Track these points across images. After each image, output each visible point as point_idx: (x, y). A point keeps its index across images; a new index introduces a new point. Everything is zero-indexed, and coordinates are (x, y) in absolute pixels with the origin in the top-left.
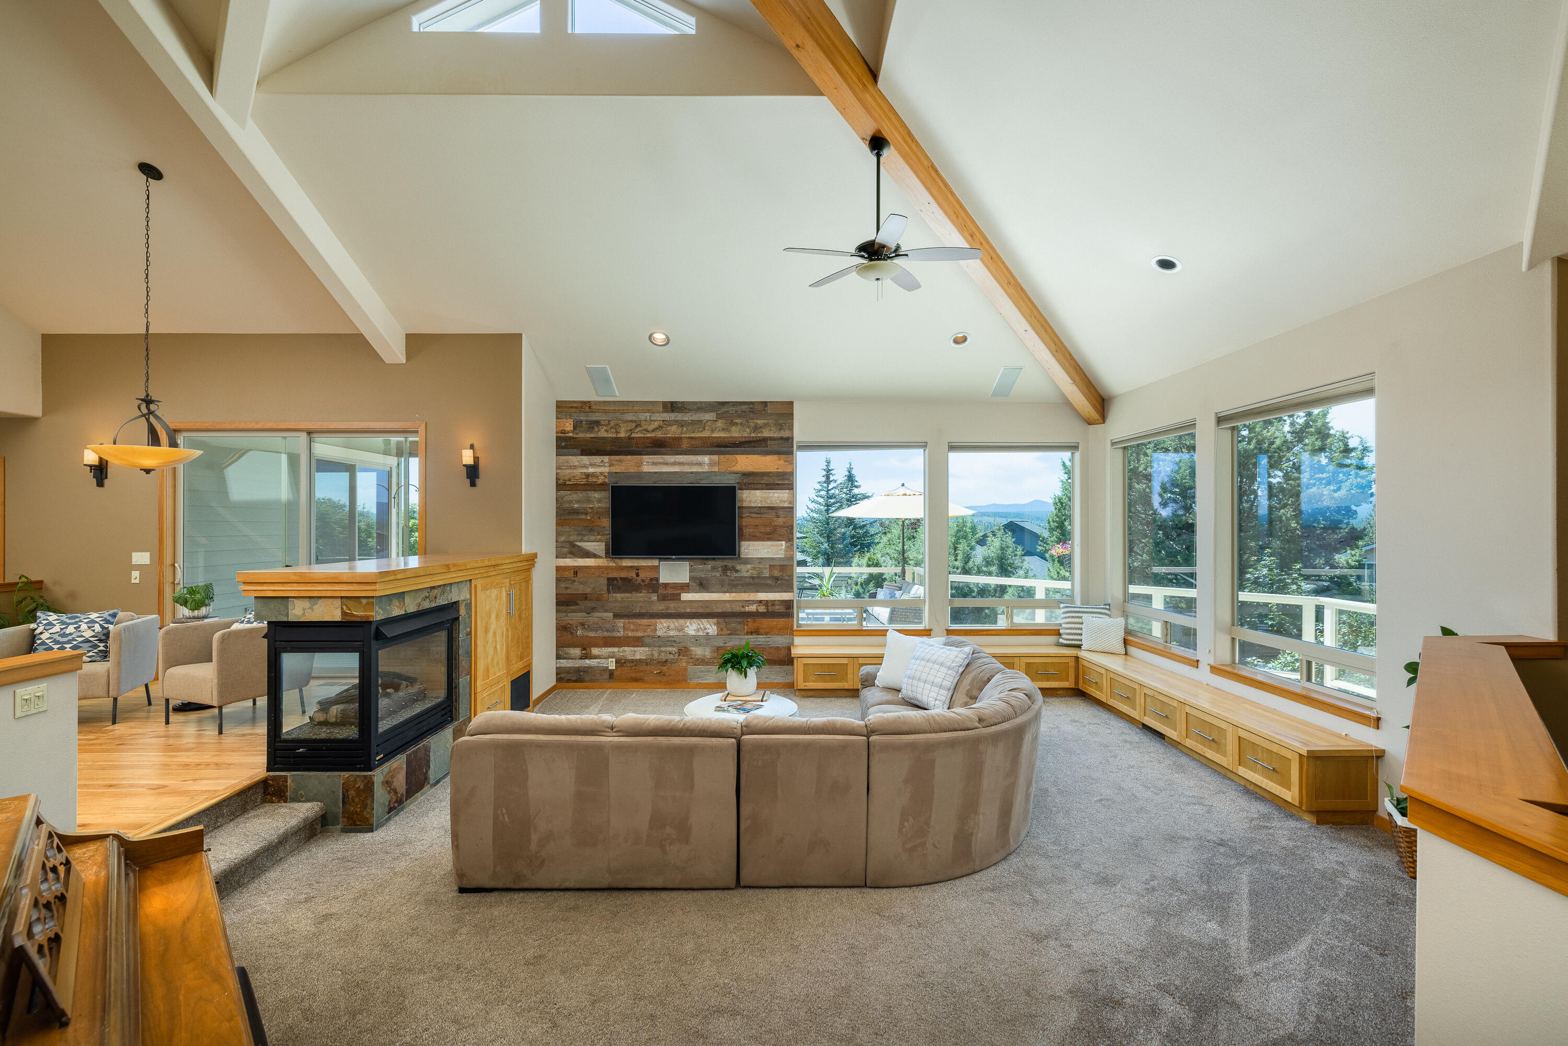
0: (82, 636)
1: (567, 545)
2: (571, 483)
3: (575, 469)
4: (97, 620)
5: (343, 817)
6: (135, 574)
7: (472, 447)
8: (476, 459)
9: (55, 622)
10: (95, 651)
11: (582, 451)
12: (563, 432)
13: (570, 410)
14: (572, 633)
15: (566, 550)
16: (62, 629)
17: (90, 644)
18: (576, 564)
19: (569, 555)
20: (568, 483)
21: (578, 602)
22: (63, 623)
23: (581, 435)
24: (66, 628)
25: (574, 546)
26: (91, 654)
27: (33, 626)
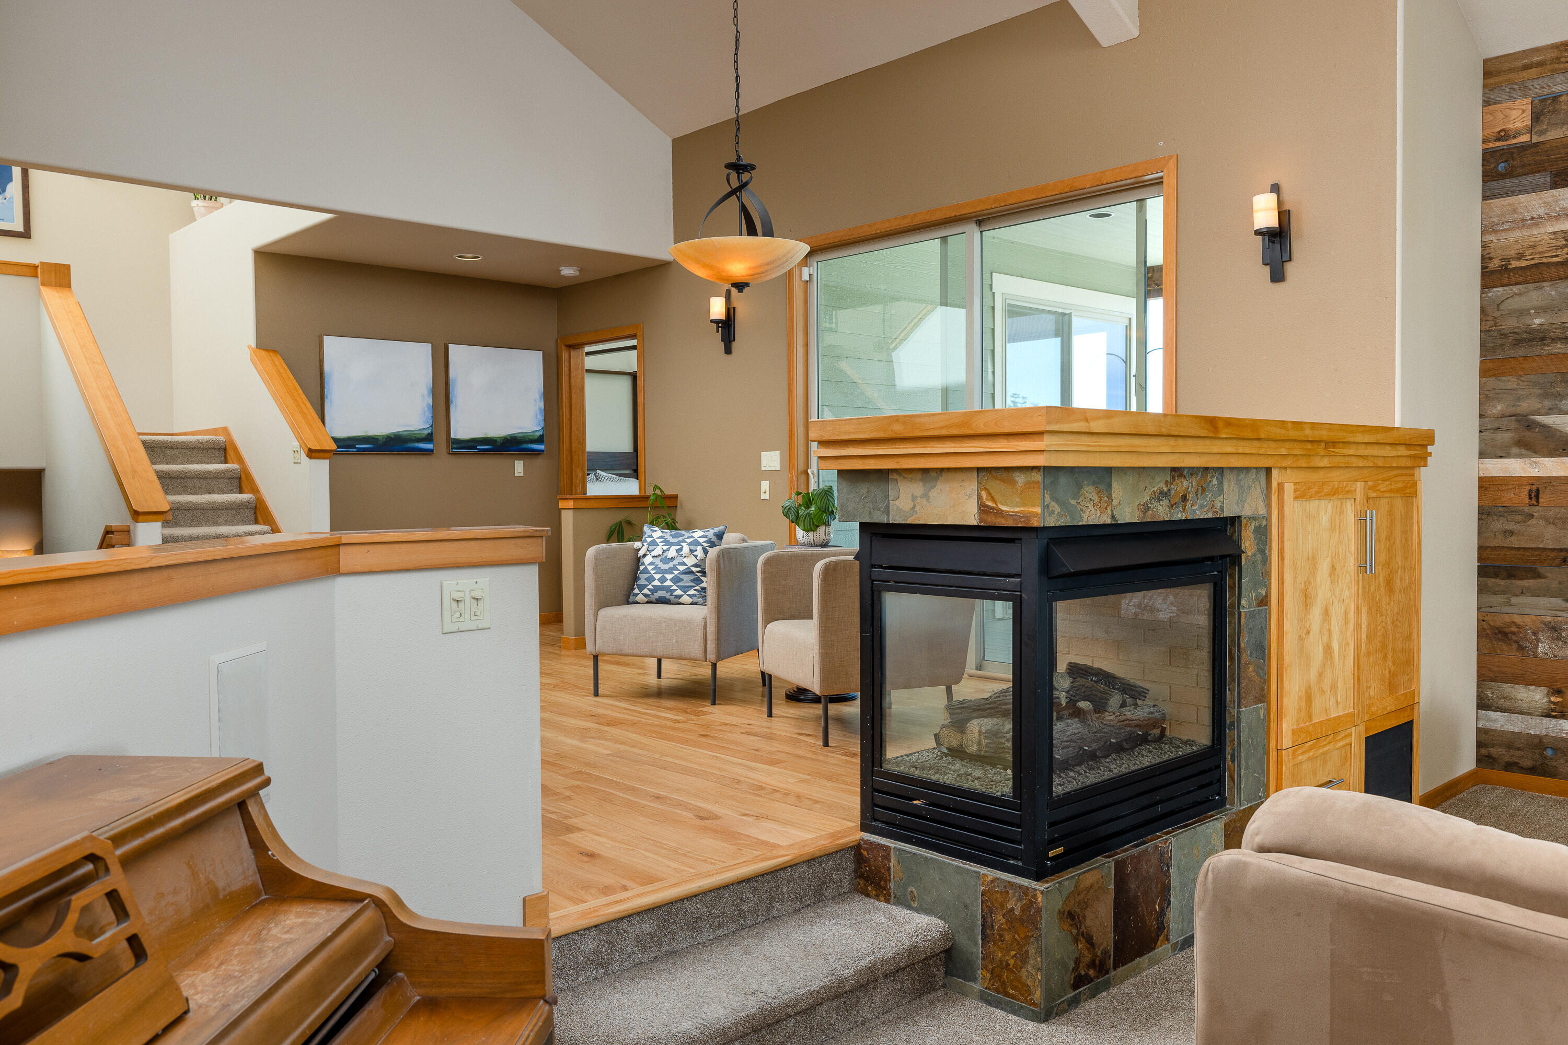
0: (683, 564)
1: (1513, 425)
2: (1523, 263)
3: (1536, 225)
4: (701, 540)
5: (984, 967)
6: (765, 485)
7: (1276, 188)
8: (1284, 215)
9: (658, 541)
10: (697, 588)
11: (1556, 175)
12: (1503, 135)
13: (1525, 74)
14: (1521, 648)
15: (1507, 437)
16: (664, 551)
17: (693, 577)
18: (1535, 472)
19: (1515, 450)
20: (1514, 264)
21: (1541, 570)
22: (666, 542)
23: (1552, 135)
24: (668, 550)
25: (1530, 426)
26: (692, 592)
27: (637, 544)
